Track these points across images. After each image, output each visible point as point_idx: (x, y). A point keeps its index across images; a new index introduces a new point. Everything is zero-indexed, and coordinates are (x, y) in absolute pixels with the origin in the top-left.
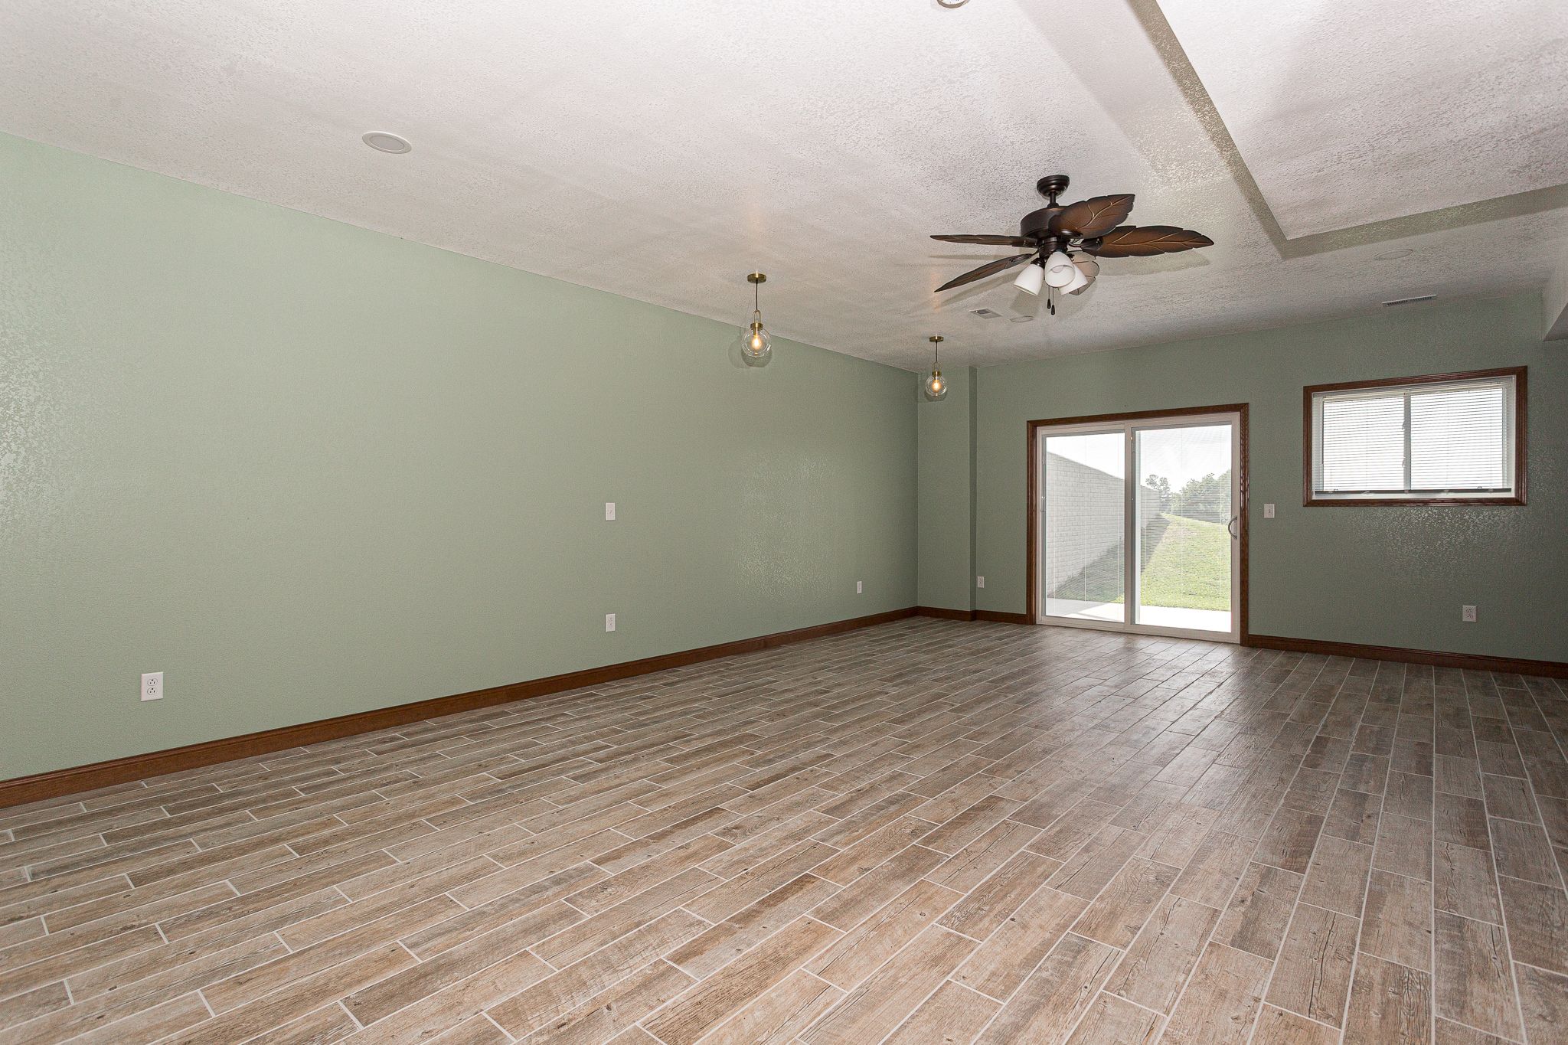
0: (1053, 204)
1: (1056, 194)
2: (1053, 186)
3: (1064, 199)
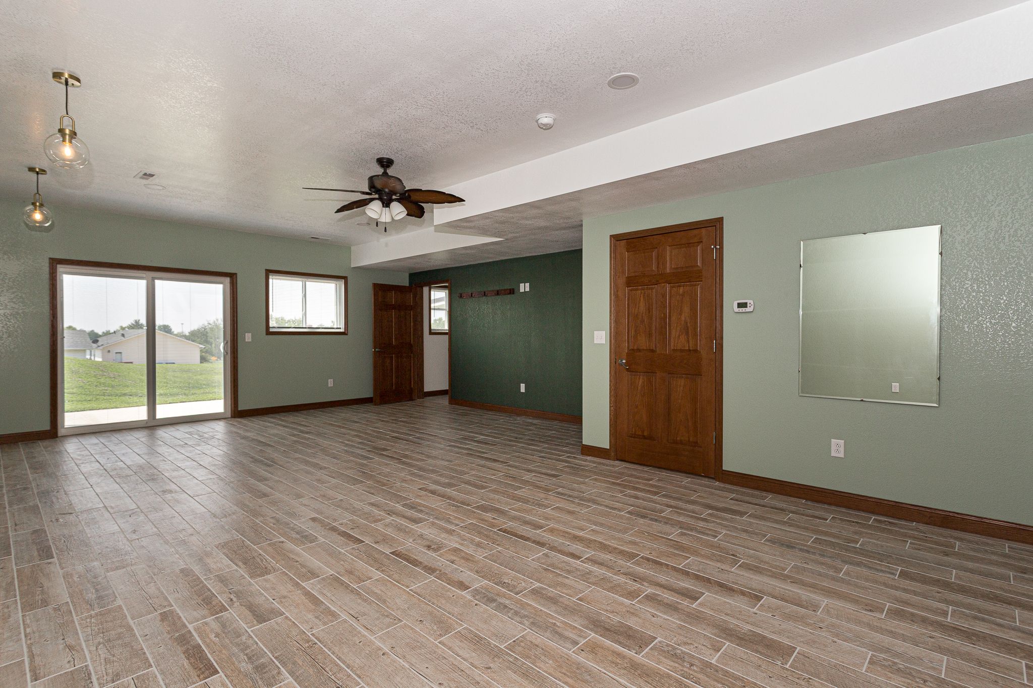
2: (385, 163)
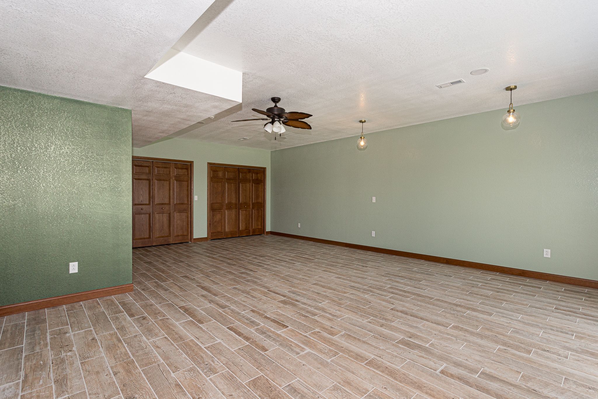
1: (277, 103)
3: (279, 105)
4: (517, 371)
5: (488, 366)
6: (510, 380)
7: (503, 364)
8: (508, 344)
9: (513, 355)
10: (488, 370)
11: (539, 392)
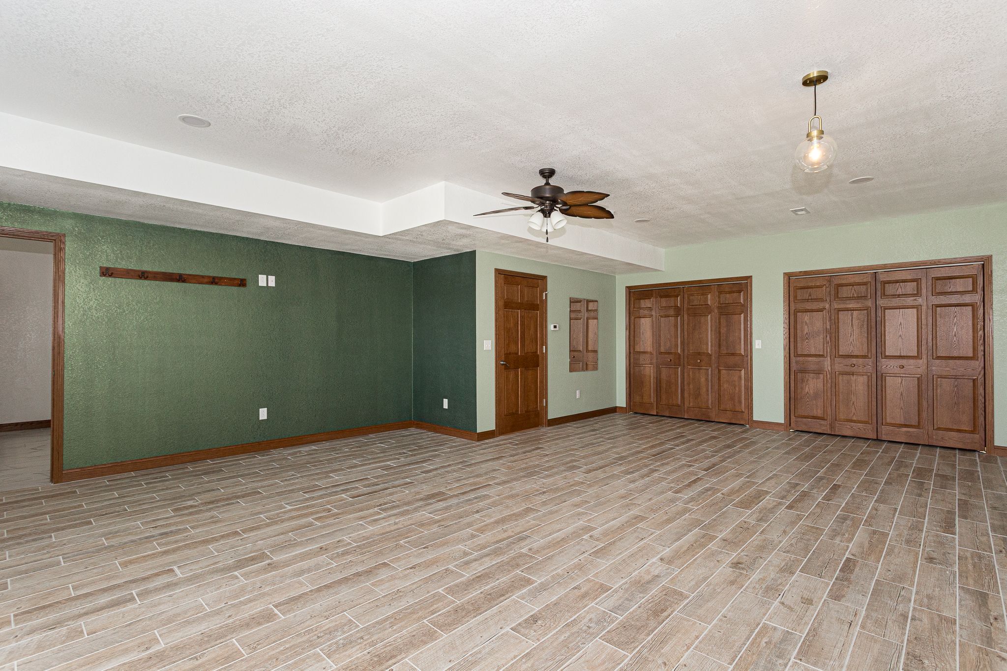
0: (547, 184)
1: (549, 178)
2: (547, 174)
4: (95, 633)
5: (138, 610)
6: (93, 617)
7: (123, 627)
8: (155, 662)
9: (127, 649)
10: (130, 606)
11: (45, 631)
